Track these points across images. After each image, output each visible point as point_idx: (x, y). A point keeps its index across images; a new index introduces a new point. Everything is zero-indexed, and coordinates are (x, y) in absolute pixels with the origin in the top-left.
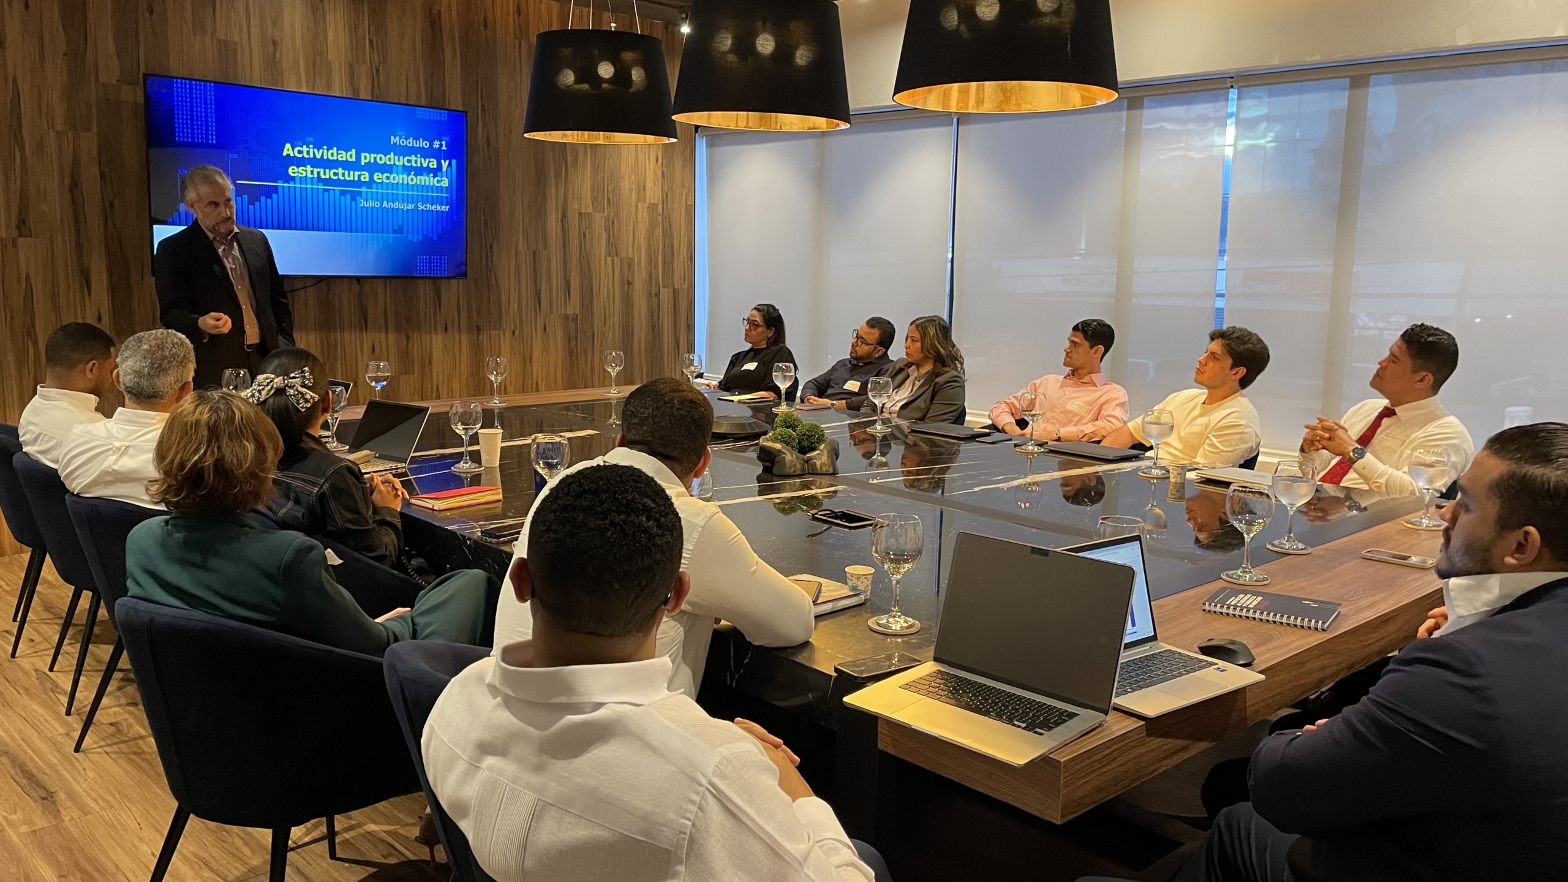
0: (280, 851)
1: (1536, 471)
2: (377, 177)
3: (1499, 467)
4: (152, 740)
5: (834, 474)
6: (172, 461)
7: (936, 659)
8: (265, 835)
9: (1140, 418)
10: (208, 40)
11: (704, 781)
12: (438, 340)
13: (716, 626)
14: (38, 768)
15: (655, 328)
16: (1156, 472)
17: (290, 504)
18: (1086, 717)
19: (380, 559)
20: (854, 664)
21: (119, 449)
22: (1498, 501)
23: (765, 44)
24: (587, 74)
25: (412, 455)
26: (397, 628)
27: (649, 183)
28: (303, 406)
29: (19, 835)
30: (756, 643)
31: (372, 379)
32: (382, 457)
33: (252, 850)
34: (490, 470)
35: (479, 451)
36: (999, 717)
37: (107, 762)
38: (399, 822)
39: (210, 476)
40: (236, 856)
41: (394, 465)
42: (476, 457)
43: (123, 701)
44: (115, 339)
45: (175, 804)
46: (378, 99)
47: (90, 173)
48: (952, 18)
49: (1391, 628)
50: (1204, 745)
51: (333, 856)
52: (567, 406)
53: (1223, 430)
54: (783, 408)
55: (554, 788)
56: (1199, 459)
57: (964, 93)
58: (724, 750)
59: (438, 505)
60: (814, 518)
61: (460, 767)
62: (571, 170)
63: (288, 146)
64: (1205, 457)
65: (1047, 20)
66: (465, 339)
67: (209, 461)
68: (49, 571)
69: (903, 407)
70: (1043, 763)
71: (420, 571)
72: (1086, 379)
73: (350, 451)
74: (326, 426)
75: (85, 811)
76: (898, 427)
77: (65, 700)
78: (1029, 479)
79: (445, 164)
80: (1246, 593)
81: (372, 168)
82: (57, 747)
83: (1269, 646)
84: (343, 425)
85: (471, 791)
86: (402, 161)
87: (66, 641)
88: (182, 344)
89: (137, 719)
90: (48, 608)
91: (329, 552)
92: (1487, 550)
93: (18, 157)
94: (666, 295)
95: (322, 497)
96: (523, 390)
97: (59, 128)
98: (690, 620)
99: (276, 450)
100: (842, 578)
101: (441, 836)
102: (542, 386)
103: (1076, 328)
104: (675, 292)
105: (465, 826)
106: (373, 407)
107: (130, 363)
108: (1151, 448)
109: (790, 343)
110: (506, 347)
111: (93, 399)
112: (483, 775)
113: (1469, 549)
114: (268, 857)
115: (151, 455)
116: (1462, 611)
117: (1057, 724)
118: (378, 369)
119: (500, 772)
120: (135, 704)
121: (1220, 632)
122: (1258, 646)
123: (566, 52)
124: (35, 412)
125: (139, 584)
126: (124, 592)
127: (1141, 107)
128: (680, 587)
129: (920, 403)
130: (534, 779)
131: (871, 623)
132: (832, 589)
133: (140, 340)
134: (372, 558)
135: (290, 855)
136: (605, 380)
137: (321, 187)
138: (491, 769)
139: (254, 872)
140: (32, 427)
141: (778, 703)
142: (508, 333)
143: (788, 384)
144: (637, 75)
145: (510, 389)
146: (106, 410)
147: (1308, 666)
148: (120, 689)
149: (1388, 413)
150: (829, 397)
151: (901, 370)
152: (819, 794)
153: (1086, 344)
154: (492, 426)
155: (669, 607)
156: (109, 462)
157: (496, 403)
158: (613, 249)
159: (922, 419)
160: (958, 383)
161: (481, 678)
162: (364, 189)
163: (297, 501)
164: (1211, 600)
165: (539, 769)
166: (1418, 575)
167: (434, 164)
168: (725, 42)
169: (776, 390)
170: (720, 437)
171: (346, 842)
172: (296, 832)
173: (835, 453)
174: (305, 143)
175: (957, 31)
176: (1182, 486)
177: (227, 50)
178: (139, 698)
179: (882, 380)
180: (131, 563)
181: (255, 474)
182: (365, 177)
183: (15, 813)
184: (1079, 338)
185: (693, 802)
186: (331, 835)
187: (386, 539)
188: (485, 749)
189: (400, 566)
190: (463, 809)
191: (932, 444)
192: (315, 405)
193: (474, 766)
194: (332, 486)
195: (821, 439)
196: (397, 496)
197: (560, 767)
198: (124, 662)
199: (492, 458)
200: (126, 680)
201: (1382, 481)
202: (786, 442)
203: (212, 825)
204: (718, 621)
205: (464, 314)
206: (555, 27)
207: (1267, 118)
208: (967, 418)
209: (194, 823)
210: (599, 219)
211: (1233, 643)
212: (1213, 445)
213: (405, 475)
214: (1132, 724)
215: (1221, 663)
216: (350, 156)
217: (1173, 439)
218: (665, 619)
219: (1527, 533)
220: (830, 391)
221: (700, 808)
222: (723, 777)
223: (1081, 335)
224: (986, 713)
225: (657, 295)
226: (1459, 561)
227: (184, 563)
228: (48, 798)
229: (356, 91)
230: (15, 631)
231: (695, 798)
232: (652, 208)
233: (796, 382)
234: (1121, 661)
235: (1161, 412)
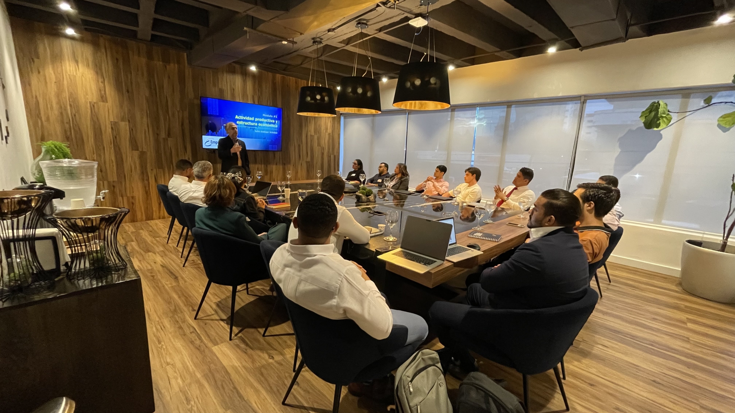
0: (234, 292)
1: (555, 202)
2: (259, 124)
3: (544, 200)
4: (202, 264)
5: (375, 202)
6: (208, 193)
7: (401, 247)
8: (231, 288)
9: (452, 190)
10: (217, 88)
11: (343, 275)
12: (274, 167)
13: (345, 238)
14: (174, 270)
15: (329, 165)
16: (456, 203)
17: (236, 206)
18: (439, 262)
19: (259, 220)
20: (380, 249)
21: (193, 191)
22: (544, 209)
23: (360, 91)
24: (314, 98)
25: (268, 195)
26: (263, 237)
27: (329, 128)
28: (239, 182)
29: (169, 287)
30: (355, 243)
31: (258, 176)
32: (260, 195)
33: (228, 292)
34: (287, 199)
35: (284, 195)
36: (417, 262)
37: (191, 270)
38: (264, 286)
39: (218, 198)
40: (223, 292)
41: (263, 197)
42: (284, 196)
43: (195, 255)
44: (192, 164)
45: (208, 280)
46: (260, 104)
47: (187, 121)
48: (408, 84)
49: (514, 242)
50: (466, 270)
51: (248, 294)
52: (307, 184)
53: (473, 193)
54: (362, 185)
55: (303, 276)
56: (467, 200)
57: (411, 104)
58: (348, 267)
59: (274, 207)
60: (370, 213)
61: (279, 271)
62: (309, 124)
63: (237, 116)
64: (468, 200)
65: (433, 86)
66: (281, 166)
67: (217, 194)
68: (176, 222)
69: (393, 186)
70: (428, 273)
71: (269, 224)
72: (439, 180)
73: (252, 193)
74: (245, 187)
75: (185, 281)
76: (391, 191)
77: (180, 254)
78: (424, 204)
79: (277, 122)
80: (478, 232)
81: (258, 122)
82: (179, 266)
83: (484, 245)
84: (250, 187)
85: (282, 276)
86: (265, 120)
87: (181, 240)
88: (209, 165)
89: (199, 259)
90: (176, 232)
91: (247, 218)
92: (541, 221)
93: (168, 117)
94: (332, 157)
95: (244, 204)
96: (296, 180)
97: (178, 110)
98: (338, 237)
99: (234, 192)
100: (377, 227)
101: (275, 289)
102: (300, 179)
103: (437, 167)
104: (335, 156)
105: (281, 285)
106: (258, 183)
107: (196, 169)
108: (455, 197)
109: (364, 169)
110: (291, 169)
111: (187, 178)
112: (285, 272)
113: (537, 221)
114: (231, 293)
115: (202, 192)
116: (535, 237)
117: (432, 264)
118: (259, 173)
119: (290, 272)
120: (198, 255)
121: (472, 242)
122: (481, 245)
123: (308, 93)
124: (173, 181)
125: (199, 224)
126: (195, 226)
127: (455, 111)
128: (337, 226)
129: (397, 185)
130: (299, 274)
131: (384, 238)
132: (374, 230)
133: (199, 163)
134: (258, 220)
135: (237, 293)
136: (316, 178)
137: (245, 127)
138: (287, 271)
139: (228, 297)
140: (172, 185)
141: (361, 258)
142: (292, 166)
143: (363, 180)
144: (326, 98)
145: (292, 179)
146: (190, 181)
147: (494, 251)
148: (194, 252)
149: (516, 189)
150: (374, 183)
151: (393, 176)
152: (371, 280)
153: (440, 171)
154: (288, 188)
155: (334, 231)
156: (191, 194)
157: (289, 183)
158: (319, 144)
159: (398, 189)
160: (407, 181)
161: (285, 248)
162: (256, 128)
163: (238, 205)
164: (470, 234)
165: (300, 271)
166: (520, 229)
167: (274, 121)
168: (350, 90)
169: (360, 181)
170: (346, 192)
171: (251, 290)
172: (239, 288)
173: (375, 197)
174: (241, 115)
175: (409, 88)
176: (462, 207)
177: (221, 91)
178: (199, 254)
179: (387, 179)
180: (197, 218)
181: (229, 198)
182: (256, 124)
183: (167, 281)
184: (438, 170)
185: (339, 280)
186: (247, 289)
187: (261, 215)
188: (286, 266)
189: (264, 222)
190: (280, 281)
191: (400, 195)
192: (242, 181)
193: (283, 270)
194: (247, 202)
195: (372, 193)
196: (263, 204)
197: (305, 271)
198: (195, 245)
199: (288, 196)
200: (196, 250)
201: (513, 205)
202: (363, 193)
203: (217, 285)
204: (345, 237)
205: (281, 160)
206: (305, 85)
207: (484, 118)
208: (409, 190)
209: (212, 284)
210: (316, 137)
211: (475, 244)
212: (470, 197)
213: (266, 200)
214: (450, 264)
215: (472, 249)
216: (253, 119)
217: (460, 195)
218: (332, 236)
219: (551, 217)
220: (374, 182)
221: (341, 281)
222: (347, 274)
223: (438, 169)
224: (414, 261)
225: (330, 157)
226: (533, 223)
227: (211, 219)
228: (176, 278)
229: (254, 102)
230: (168, 237)
231: (340, 279)
232: (329, 134)
233: (365, 180)
234: (448, 248)
235: (458, 188)
